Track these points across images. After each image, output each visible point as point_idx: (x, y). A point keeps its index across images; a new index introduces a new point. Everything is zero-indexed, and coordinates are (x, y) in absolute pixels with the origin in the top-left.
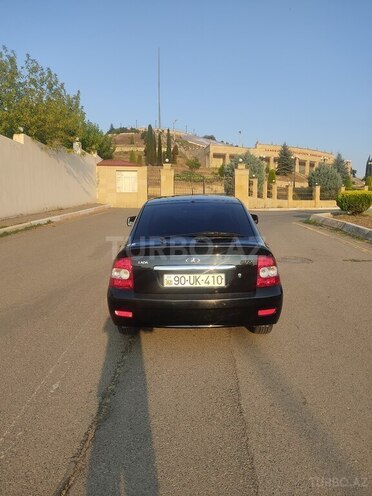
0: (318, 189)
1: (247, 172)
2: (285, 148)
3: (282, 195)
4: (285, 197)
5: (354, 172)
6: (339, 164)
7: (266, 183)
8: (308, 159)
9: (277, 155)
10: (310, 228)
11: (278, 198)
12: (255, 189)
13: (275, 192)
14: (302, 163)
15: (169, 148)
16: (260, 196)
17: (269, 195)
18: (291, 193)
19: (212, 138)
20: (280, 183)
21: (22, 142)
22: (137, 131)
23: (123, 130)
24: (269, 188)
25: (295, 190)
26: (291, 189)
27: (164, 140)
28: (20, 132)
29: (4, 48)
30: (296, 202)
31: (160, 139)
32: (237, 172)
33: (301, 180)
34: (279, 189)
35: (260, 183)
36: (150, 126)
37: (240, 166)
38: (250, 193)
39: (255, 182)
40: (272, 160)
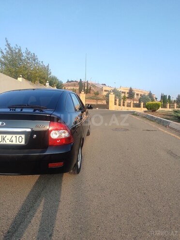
0: (142, 104)
1: (114, 96)
2: (131, 88)
3: (129, 106)
4: (130, 106)
5: (156, 99)
6: (150, 95)
7: (122, 100)
8: (140, 93)
9: (128, 91)
10: (134, 117)
11: (127, 106)
12: (117, 102)
13: (126, 104)
14: (137, 95)
15: (88, 87)
16: (120, 105)
17: (124, 105)
18: (132, 105)
19: (105, 85)
20: (128, 101)
21: (21, 81)
22: (77, 82)
23: (72, 81)
24: (124, 102)
25: (133, 104)
26: (132, 103)
27: (86, 84)
28: (20, 77)
29: (17, 45)
30: (134, 108)
31: (84, 85)
32: (110, 95)
33: (136, 101)
34: (128, 103)
35: (120, 100)
36: (81, 80)
37: (111, 93)
38: (115, 104)
39: (118, 100)
40: (126, 93)
